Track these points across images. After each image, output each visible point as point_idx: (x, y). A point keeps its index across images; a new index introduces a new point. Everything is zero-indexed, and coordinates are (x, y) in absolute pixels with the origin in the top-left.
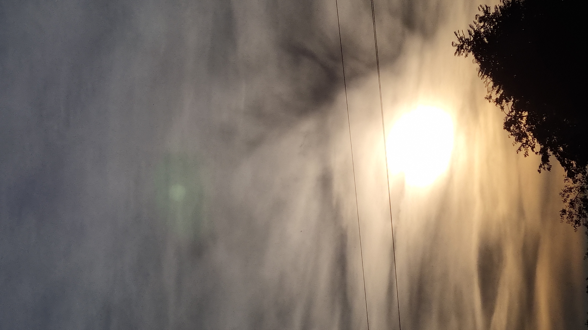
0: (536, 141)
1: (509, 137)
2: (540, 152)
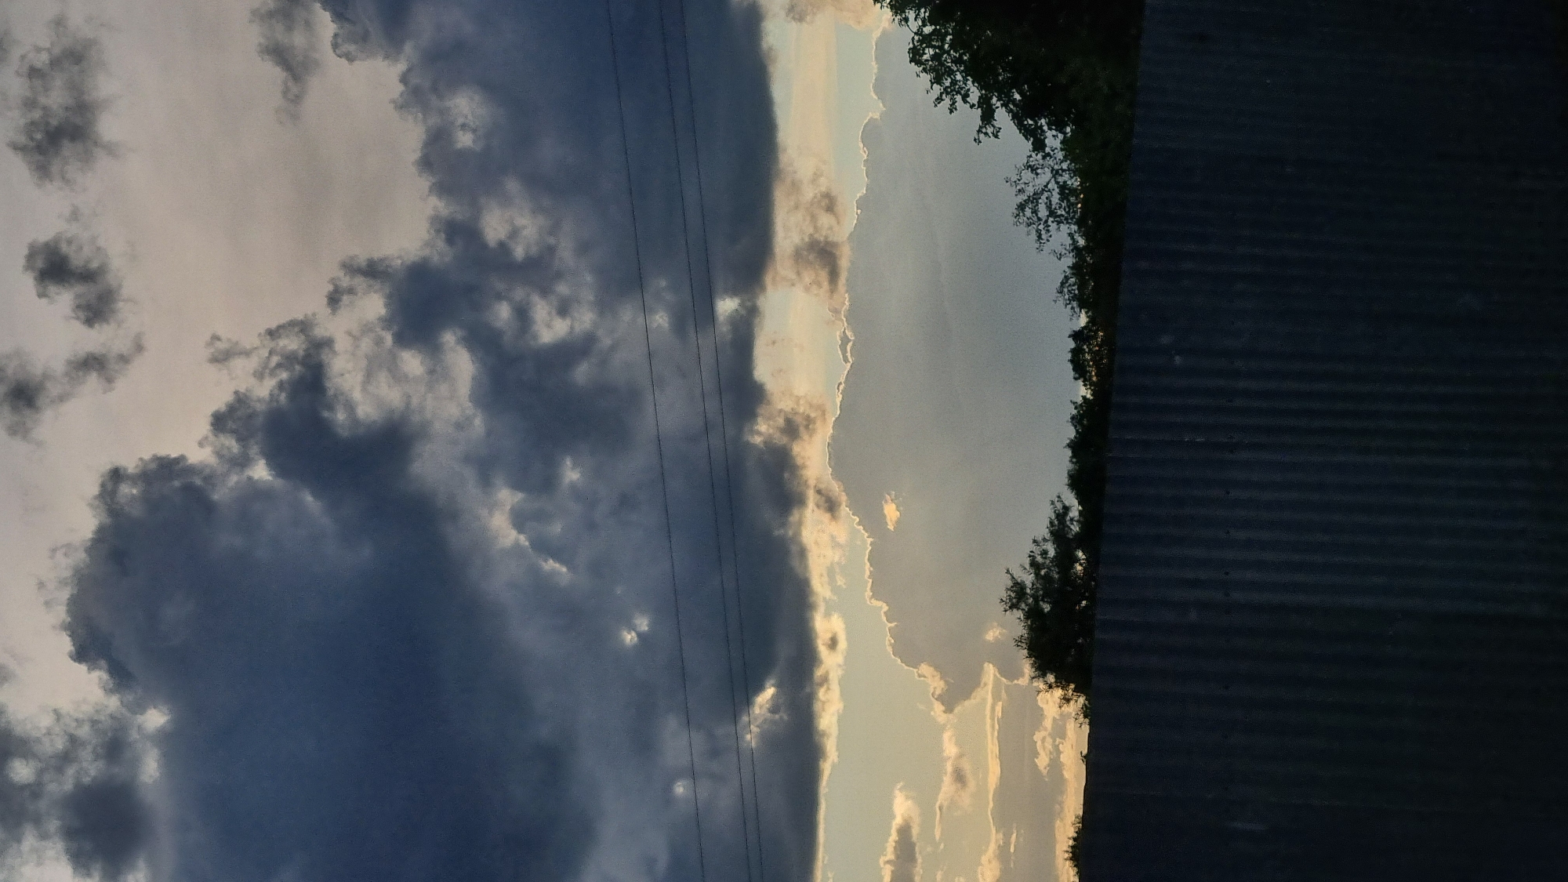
0: (969, 83)
1: (918, 76)
2: (978, 102)
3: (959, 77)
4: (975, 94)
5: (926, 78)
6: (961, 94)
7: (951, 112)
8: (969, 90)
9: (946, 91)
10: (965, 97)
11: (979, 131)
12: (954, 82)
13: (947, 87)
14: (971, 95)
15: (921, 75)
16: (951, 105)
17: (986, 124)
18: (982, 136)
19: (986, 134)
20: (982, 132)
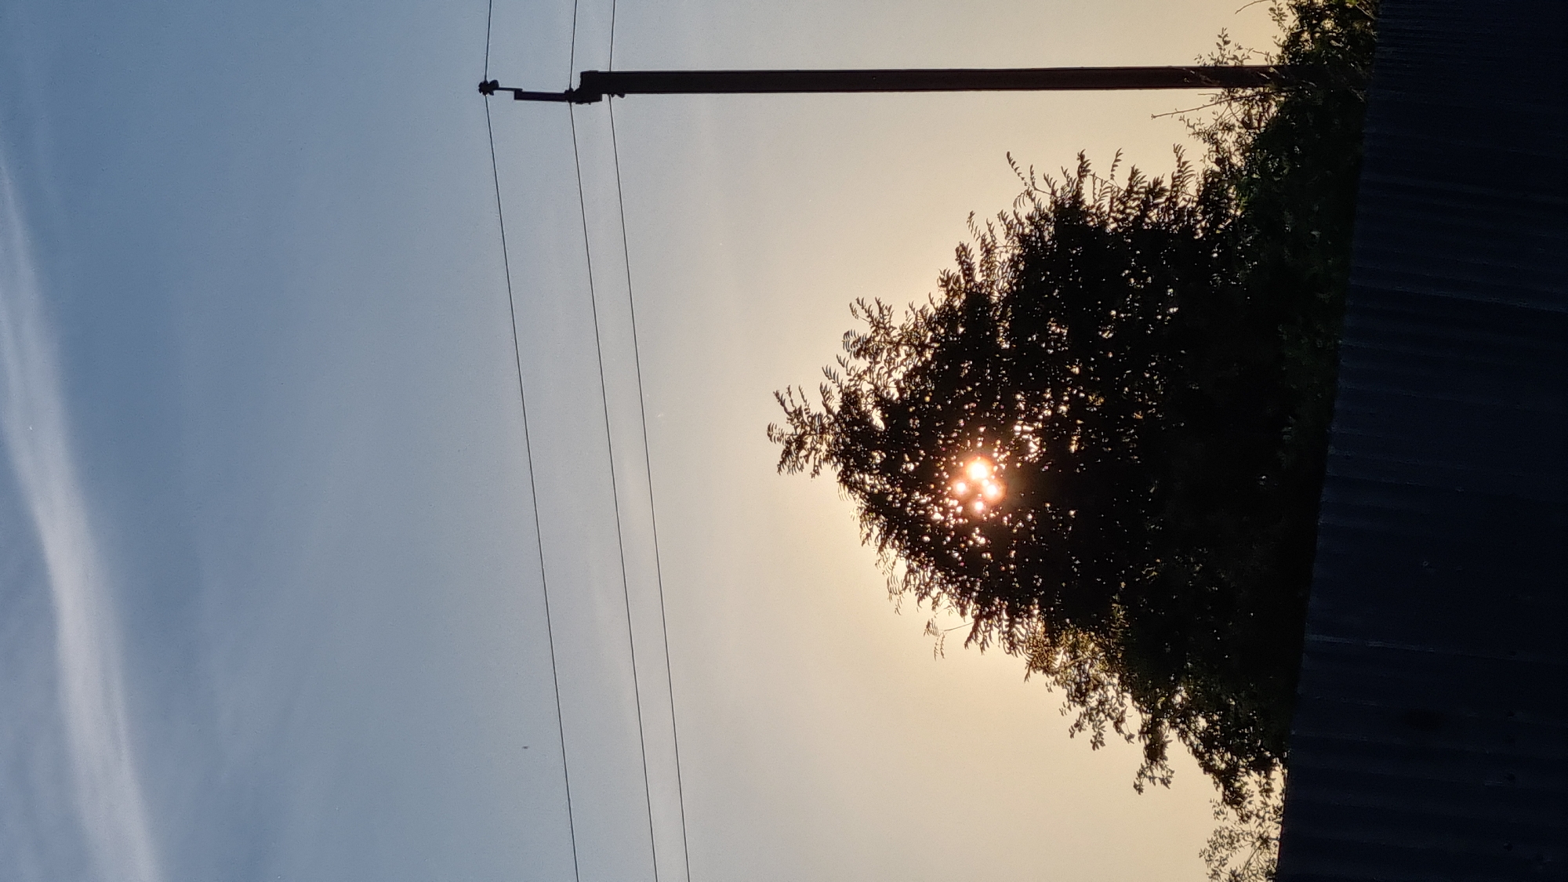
0: (1127, 701)
1: (1050, 690)
2: (1139, 734)
3: (1111, 692)
4: (1135, 719)
5: (1061, 694)
6: (1112, 718)
7: (1095, 746)
8: (1123, 712)
9: (1089, 715)
10: (1118, 723)
11: (1141, 774)
12: (1101, 703)
13: (1092, 709)
14: (1127, 719)
15: (1053, 687)
16: (1095, 737)
17: (1152, 763)
18: (1145, 781)
19: (1152, 779)
20: (1145, 775)
